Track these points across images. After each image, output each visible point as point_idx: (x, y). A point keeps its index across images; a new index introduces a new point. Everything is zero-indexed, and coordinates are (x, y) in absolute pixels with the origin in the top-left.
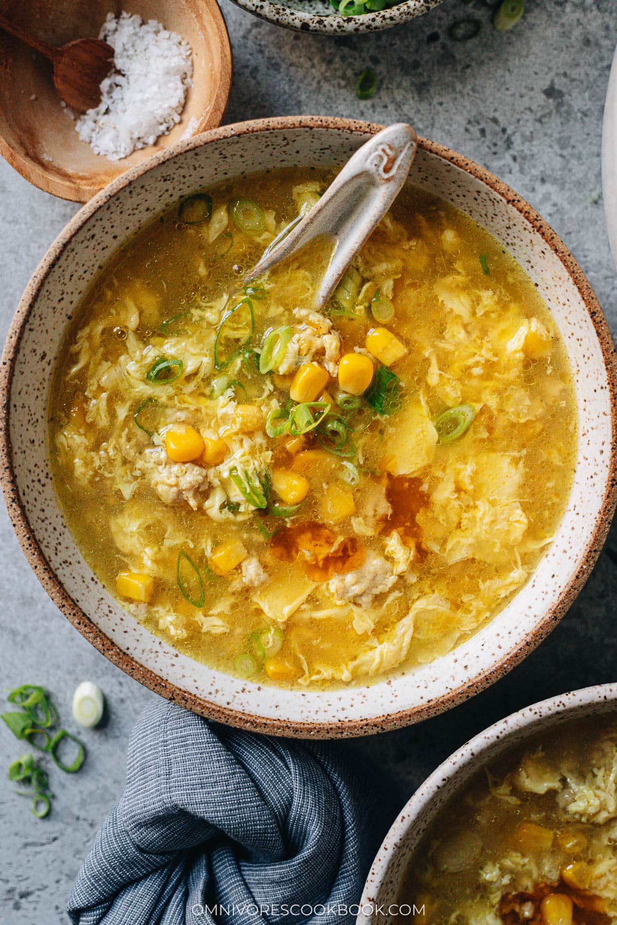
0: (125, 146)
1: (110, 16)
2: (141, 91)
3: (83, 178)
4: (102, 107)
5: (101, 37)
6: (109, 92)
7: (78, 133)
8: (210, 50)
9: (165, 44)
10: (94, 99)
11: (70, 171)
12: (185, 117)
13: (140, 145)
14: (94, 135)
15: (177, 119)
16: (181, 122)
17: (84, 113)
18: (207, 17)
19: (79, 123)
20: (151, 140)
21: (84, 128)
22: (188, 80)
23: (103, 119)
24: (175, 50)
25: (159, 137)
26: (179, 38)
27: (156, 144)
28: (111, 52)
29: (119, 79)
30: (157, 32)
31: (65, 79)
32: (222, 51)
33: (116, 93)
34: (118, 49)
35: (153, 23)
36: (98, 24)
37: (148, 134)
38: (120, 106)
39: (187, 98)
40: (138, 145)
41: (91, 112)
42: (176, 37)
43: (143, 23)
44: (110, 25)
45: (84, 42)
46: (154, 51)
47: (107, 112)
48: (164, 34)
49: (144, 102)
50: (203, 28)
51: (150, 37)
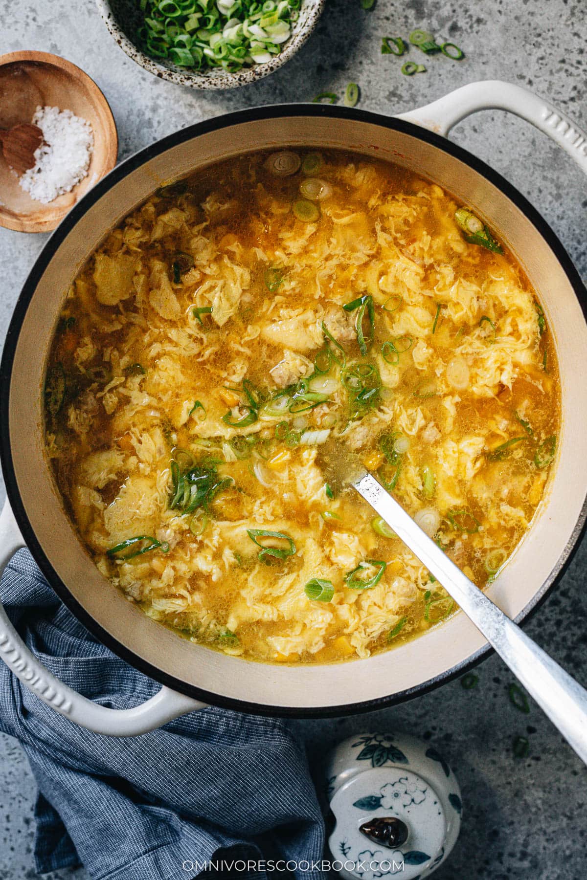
0: (52, 194)
1: (39, 108)
2: (61, 157)
3: (25, 216)
4: (36, 168)
5: (33, 121)
6: (41, 158)
7: (21, 187)
8: (103, 129)
9: (75, 125)
10: (31, 163)
11: (16, 211)
12: (90, 172)
13: (61, 192)
14: (31, 186)
15: (85, 174)
16: (88, 176)
17: (24, 172)
18: (100, 109)
19: (21, 179)
20: (69, 189)
21: (25, 182)
22: (91, 148)
23: (37, 176)
24: (82, 129)
25: (74, 187)
26: (84, 121)
27: (72, 191)
28: (40, 132)
29: (46, 149)
30: (70, 118)
31: (10, 151)
32: (111, 130)
33: (45, 158)
34: (44, 129)
35: (67, 112)
36: (31, 113)
37: (66, 185)
38: (48, 167)
39: (91, 160)
40: (60, 192)
41: (29, 171)
42: (82, 121)
43: (60, 112)
44: (39, 114)
45: (22, 126)
46: (69, 130)
47: (39, 171)
48: (74, 119)
49: (63, 164)
50: (98, 115)
51: (66, 121)
